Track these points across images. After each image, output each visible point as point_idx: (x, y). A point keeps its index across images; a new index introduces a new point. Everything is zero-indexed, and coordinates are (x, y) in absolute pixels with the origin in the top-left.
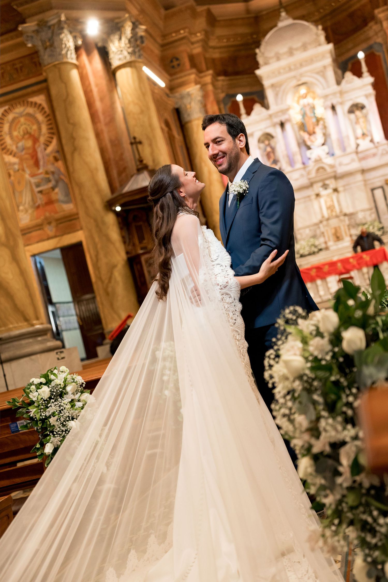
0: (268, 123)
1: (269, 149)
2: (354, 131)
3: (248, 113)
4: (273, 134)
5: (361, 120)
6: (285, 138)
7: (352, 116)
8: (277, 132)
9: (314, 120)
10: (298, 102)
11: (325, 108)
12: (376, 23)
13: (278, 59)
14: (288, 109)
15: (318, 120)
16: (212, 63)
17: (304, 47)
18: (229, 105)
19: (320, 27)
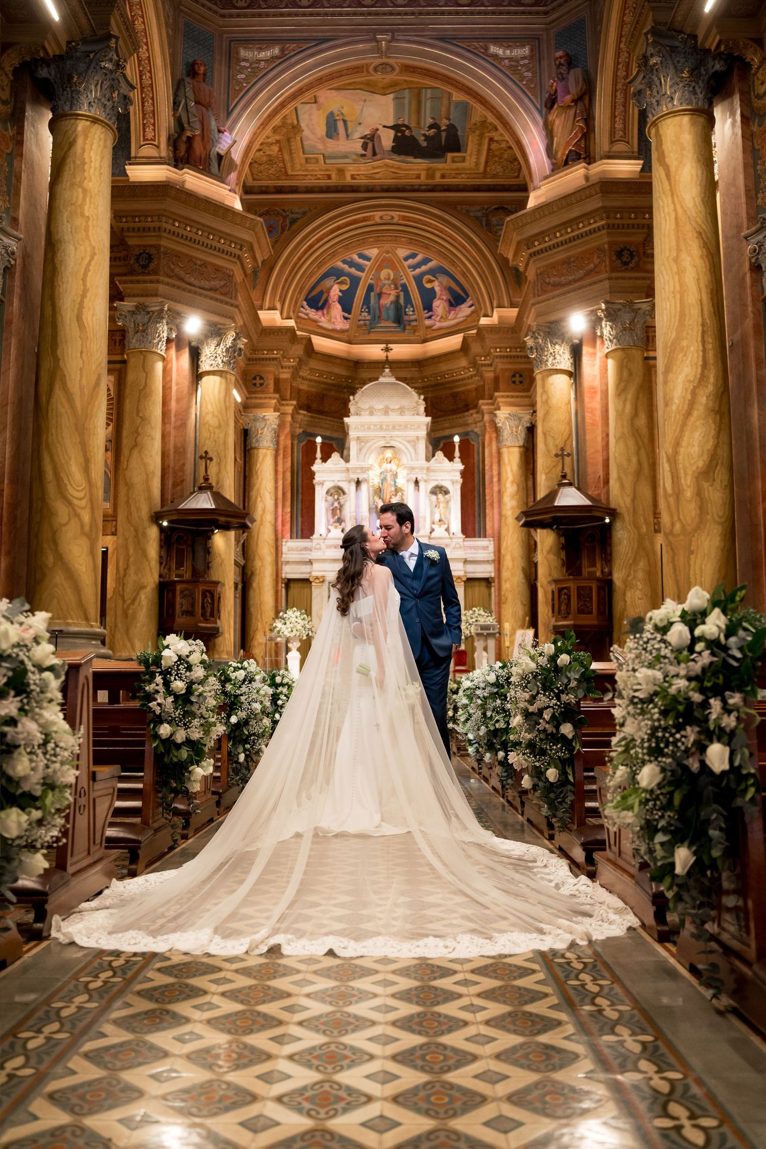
0: (343, 476)
1: (336, 504)
2: (432, 513)
3: (325, 459)
4: (346, 490)
5: (442, 505)
6: (357, 498)
7: (434, 497)
8: (350, 488)
9: (393, 489)
10: (380, 466)
11: (408, 481)
12: (477, 413)
13: (371, 414)
14: (368, 469)
15: (397, 490)
16: (297, 393)
17: (402, 411)
18: (304, 443)
19: (422, 397)
